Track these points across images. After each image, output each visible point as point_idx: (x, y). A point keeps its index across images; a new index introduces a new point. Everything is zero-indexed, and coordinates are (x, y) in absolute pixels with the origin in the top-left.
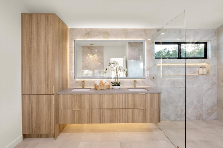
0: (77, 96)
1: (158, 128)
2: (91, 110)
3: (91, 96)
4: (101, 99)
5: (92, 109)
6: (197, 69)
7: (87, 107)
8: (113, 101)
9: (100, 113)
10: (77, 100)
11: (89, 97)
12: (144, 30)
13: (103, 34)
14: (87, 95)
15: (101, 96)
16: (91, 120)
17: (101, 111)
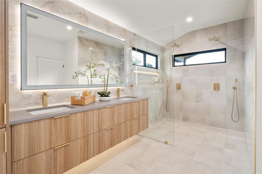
0: (61, 119)
1: (141, 136)
2: (86, 137)
3: (87, 115)
4: (100, 116)
5: (88, 136)
6: (154, 78)
7: (80, 134)
8: (113, 114)
9: (99, 138)
10: (61, 128)
11: (84, 117)
12: (125, 30)
13: (79, 15)
14: (81, 114)
15: (100, 112)
16: (86, 155)
17: (100, 135)
